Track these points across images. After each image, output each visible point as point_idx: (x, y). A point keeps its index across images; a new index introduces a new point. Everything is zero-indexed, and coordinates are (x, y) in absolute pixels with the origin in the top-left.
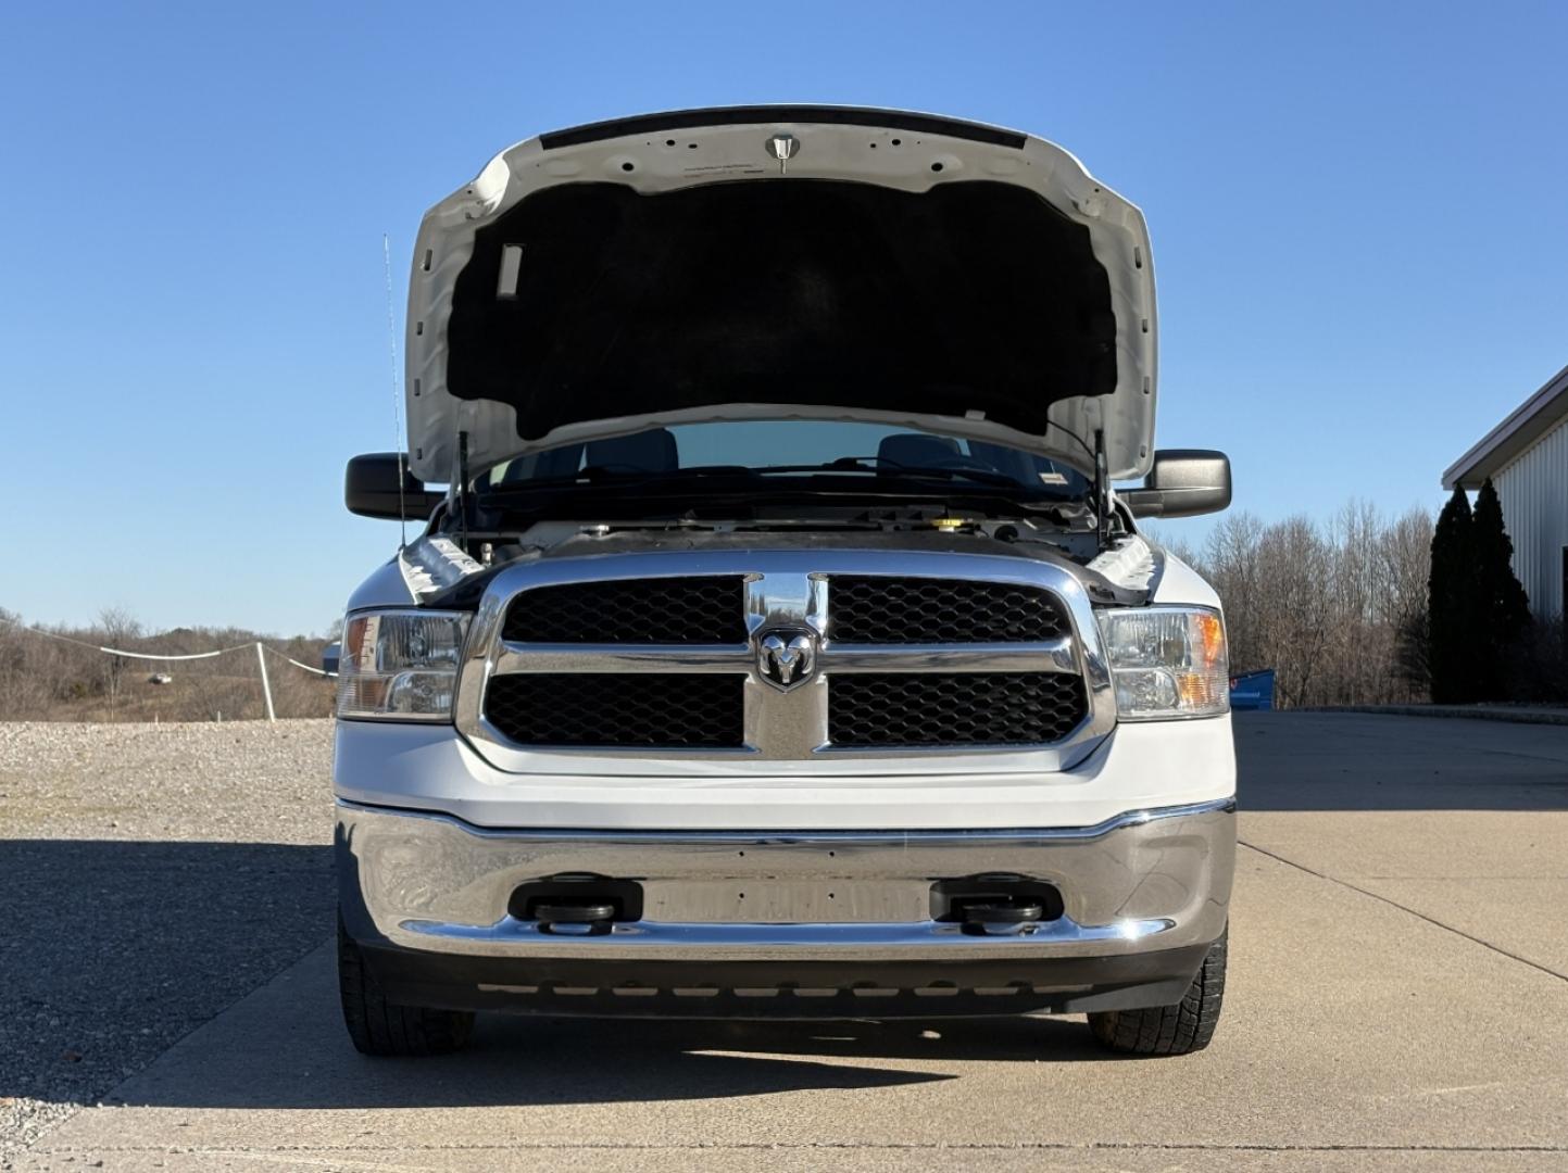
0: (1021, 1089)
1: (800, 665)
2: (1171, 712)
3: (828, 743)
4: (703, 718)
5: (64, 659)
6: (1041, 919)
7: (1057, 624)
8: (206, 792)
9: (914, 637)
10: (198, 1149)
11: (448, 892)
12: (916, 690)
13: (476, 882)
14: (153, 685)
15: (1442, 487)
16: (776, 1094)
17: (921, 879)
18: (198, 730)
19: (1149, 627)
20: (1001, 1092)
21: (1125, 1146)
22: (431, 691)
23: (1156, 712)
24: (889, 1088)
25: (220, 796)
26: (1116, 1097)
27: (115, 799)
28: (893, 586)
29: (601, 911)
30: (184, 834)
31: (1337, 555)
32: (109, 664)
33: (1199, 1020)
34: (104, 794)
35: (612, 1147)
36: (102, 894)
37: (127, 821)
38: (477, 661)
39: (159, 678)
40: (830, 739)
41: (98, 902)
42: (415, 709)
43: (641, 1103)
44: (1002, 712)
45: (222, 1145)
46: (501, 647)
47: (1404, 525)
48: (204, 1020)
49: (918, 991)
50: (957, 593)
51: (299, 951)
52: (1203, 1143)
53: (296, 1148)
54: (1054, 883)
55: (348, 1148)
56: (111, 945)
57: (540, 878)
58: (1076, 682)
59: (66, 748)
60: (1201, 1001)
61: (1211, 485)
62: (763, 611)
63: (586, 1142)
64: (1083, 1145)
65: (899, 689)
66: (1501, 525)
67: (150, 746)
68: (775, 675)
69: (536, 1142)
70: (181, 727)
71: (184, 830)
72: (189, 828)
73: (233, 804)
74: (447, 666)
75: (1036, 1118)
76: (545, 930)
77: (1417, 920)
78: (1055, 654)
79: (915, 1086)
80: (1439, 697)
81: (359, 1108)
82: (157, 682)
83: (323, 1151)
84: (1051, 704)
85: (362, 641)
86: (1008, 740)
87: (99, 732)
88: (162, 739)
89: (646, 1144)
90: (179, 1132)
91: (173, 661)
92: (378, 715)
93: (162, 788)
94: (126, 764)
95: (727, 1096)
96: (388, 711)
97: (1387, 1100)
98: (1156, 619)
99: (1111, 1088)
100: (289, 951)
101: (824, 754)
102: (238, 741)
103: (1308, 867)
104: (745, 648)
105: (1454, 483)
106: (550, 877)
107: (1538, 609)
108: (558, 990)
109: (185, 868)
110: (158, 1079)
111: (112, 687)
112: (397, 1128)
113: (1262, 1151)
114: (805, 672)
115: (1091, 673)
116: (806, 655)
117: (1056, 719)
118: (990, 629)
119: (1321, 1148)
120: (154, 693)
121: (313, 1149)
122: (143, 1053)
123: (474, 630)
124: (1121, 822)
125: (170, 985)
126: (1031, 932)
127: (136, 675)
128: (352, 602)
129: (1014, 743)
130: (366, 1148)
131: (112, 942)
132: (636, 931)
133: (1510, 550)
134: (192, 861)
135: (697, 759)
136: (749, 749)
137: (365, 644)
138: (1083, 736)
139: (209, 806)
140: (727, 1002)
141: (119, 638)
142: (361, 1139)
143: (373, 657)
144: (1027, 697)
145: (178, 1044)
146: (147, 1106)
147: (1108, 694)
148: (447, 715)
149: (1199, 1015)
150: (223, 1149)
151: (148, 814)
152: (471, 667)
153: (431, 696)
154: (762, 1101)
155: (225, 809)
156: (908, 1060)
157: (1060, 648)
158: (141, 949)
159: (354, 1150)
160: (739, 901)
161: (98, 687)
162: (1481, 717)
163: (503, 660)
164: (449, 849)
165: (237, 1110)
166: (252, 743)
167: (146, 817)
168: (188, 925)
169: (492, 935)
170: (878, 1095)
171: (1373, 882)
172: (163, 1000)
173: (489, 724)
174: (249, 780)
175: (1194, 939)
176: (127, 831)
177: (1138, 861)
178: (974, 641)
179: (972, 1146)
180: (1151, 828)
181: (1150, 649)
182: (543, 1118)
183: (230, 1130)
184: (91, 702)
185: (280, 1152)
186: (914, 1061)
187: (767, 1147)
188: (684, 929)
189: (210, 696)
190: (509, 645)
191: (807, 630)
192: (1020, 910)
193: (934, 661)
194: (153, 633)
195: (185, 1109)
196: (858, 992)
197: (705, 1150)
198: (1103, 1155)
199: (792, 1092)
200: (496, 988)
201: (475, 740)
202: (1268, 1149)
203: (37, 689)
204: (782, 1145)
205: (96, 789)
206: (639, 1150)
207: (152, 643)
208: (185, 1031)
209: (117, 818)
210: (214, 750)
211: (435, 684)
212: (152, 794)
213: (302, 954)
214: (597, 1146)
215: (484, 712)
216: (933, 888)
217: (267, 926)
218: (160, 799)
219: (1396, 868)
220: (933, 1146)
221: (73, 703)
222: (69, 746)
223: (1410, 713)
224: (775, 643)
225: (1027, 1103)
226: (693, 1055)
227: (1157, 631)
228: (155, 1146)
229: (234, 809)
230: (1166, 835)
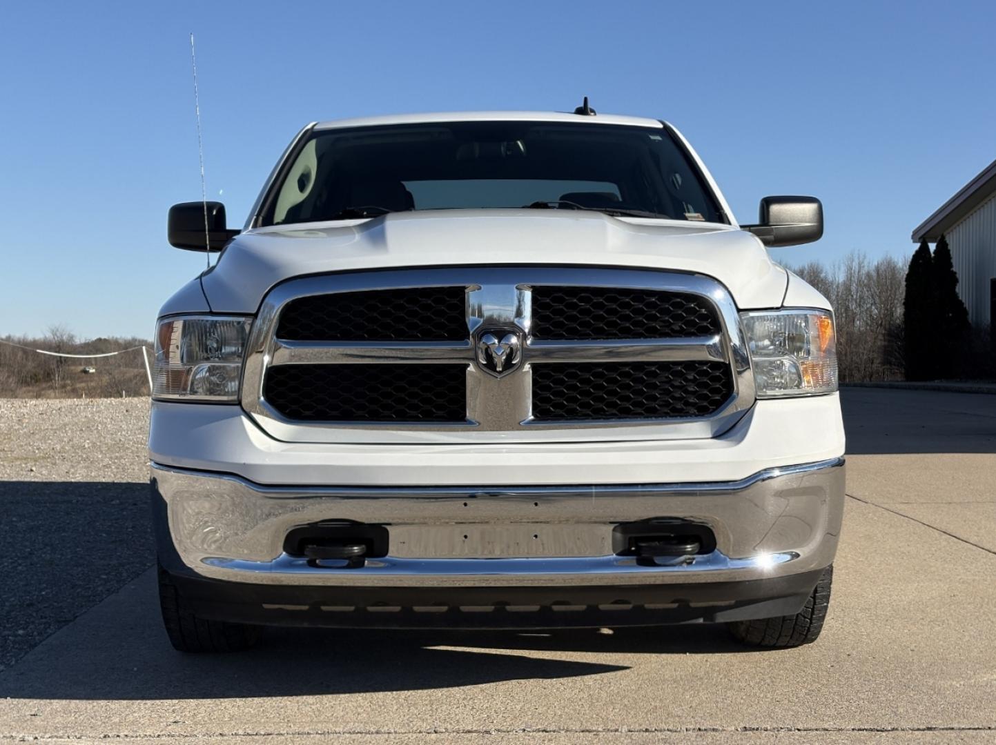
0: (679, 678)
1: (510, 357)
2: (795, 391)
3: (532, 417)
4: (434, 399)
5: (26, 359)
6: (699, 553)
7: (710, 323)
8: (100, 446)
9: (600, 334)
10: (41, 737)
11: (237, 534)
12: (601, 375)
13: (259, 526)
14: (83, 374)
15: (912, 241)
16: (492, 684)
17: (605, 523)
18: (102, 404)
19: (777, 326)
20: (664, 681)
21: (766, 730)
22: (224, 379)
23: (783, 392)
24: (578, 678)
25: (109, 449)
26: (752, 684)
27: (37, 451)
28: (583, 295)
29: (356, 549)
30: (79, 476)
31: (838, 287)
32: (55, 362)
33: (811, 623)
34: (30, 448)
35: (366, 733)
36: (12, 521)
37: (42, 467)
38: (258, 354)
39: (88, 370)
40: (533, 414)
41: (8, 528)
42: (211, 392)
43: (389, 693)
44: (667, 392)
45: (60, 733)
46: (276, 344)
47: (878, 267)
48: (67, 622)
49: (602, 607)
50: (633, 299)
51: (145, 565)
52: (826, 726)
53: (118, 736)
54: (709, 525)
55: (159, 736)
56: (10, 561)
57: (309, 524)
58: (725, 368)
59: (12, 416)
60: (813, 609)
61: (809, 222)
62: (481, 315)
63: (345, 730)
64: (733, 728)
65: (587, 376)
66: (951, 265)
67: (68, 414)
68: (491, 365)
69: (306, 730)
70: (92, 401)
71: (79, 474)
72: (84, 472)
73: (117, 454)
74: (237, 360)
75: (694, 705)
76: (312, 564)
77: (941, 535)
78: (709, 346)
79: (597, 676)
80: (909, 377)
81: (172, 699)
82: (85, 372)
83: (139, 738)
84: (705, 385)
85: (170, 340)
86: (672, 414)
87: (35, 405)
88: (77, 409)
89: (393, 731)
90: (29, 722)
91: (95, 358)
92: (182, 397)
93: (71, 443)
94: (50, 427)
95: (455, 686)
96: (191, 394)
97: (958, 685)
98: (782, 320)
99: (747, 677)
100: (138, 565)
101: (529, 426)
102: (127, 411)
103: (854, 495)
104: (467, 344)
105: (920, 238)
106: (316, 523)
107: (974, 318)
108: (324, 608)
109: (74, 501)
110: (22, 674)
111: (57, 375)
112: (199, 717)
113: (873, 733)
114: (514, 362)
115: (737, 361)
116: (514, 348)
117: (709, 397)
118: (659, 328)
119: (918, 730)
120: (85, 379)
121: (132, 737)
122: (17, 650)
123: (255, 330)
124: (761, 477)
125: (46, 593)
126: (690, 563)
127: (72, 368)
128: (162, 311)
129: (676, 416)
130: (173, 736)
131: (11, 559)
132: (382, 565)
133: (956, 281)
134: (80, 496)
135: (430, 430)
136: (471, 423)
137: (172, 342)
138: (730, 410)
139: (100, 456)
140: (455, 616)
141: (61, 344)
142: (170, 727)
143: (178, 352)
144: (686, 380)
145: (44, 643)
146: (9, 698)
147: (748, 375)
148: (234, 398)
149: (811, 620)
150: (61, 737)
151: (57, 462)
152: (252, 361)
153: (224, 382)
154: (482, 690)
155: (111, 458)
156: (590, 653)
157: (711, 342)
158: (32, 564)
159: (164, 738)
160: (464, 541)
161: (48, 376)
162: (938, 389)
163: (278, 353)
164: (237, 500)
165: (78, 701)
166: (137, 412)
167: (55, 464)
168: (68, 545)
169: (270, 568)
170: (570, 685)
171: (903, 506)
172: (39, 605)
173: (267, 404)
174: (131, 437)
175: (812, 566)
176: (40, 474)
177: (773, 507)
178: (646, 337)
179: (647, 730)
180: (780, 481)
181: (777, 343)
182: (313, 707)
183: (70, 719)
184: (44, 385)
185: (104, 740)
186: (595, 654)
187: (488, 732)
188: (420, 563)
189: (119, 381)
190: (282, 341)
191: (515, 329)
192: (683, 547)
193: (610, 353)
194: (83, 341)
195: (38, 701)
196: (556, 608)
197: (438, 735)
198: (750, 738)
199: (505, 682)
200: (277, 606)
201: (256, 416)
202: (878, 731)
203: (9, 377)
204: (499, 731)
205: (26, 445)
206: (386, 736)
207: (82, 347)
208: (50, 632)
209: (35, 465)
210: (111, 416)
211: (227, 373)
212: (62, 448)
213: (147, 567)
214: (354, 733)
215: (263, 395)
216: (614, 530)
217: (125, 545)
218: (68, 451)
219: (915, 495)
220: (617, 730)
221: (33, 386)
222: (14, 415)
223: (891, 387)
224: (491, 340)
225: (685, 690)
226: (429, 650)
227: (783, 327)
228: (8, 735)
229: (117, 458)
230: (795, 486)
